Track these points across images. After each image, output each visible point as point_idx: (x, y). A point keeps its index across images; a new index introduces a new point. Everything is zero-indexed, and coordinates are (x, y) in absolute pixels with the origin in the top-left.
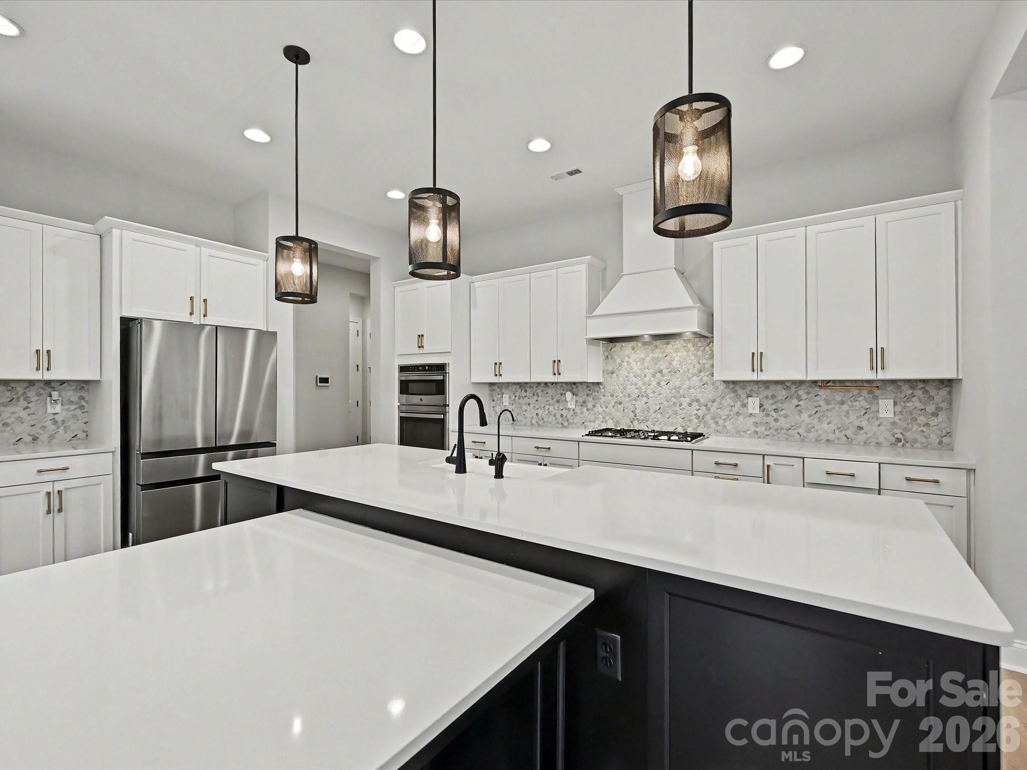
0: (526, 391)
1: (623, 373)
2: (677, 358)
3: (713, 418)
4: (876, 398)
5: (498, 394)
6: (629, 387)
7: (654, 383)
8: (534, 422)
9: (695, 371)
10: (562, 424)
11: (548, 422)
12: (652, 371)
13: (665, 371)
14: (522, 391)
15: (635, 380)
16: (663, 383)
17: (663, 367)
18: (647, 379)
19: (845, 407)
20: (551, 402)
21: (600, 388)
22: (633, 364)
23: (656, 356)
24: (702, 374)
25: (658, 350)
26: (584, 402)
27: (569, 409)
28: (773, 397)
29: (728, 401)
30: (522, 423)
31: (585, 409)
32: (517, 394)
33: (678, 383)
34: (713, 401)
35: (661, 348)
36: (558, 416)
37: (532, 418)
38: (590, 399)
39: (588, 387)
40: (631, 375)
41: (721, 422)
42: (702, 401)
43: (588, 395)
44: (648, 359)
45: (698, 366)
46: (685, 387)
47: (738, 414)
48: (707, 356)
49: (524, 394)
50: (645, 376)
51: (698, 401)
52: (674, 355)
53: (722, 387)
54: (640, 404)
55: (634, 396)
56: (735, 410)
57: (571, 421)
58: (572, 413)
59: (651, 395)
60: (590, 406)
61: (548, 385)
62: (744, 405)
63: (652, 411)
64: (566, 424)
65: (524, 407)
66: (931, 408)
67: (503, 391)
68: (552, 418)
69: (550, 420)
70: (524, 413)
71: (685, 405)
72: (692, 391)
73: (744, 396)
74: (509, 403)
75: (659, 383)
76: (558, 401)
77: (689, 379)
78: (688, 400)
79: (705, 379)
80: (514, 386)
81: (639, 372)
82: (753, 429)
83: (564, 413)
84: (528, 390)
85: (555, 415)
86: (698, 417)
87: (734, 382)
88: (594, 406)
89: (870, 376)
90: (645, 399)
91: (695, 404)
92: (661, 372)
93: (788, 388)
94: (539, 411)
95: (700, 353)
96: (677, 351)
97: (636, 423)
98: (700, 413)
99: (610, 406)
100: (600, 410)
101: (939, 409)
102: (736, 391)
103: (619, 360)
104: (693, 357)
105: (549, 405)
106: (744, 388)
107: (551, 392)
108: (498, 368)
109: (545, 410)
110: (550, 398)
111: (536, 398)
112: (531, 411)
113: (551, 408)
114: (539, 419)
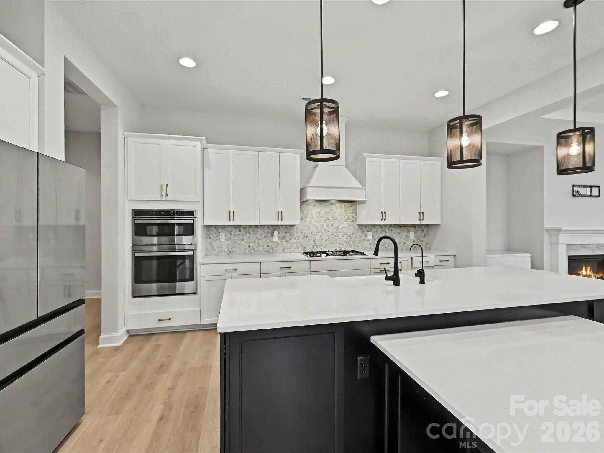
0: (240, 231)
1: (308, 219)
2: (337, 212)
3: (353, 243)
4: (409, 231)
5: (215, 233)
6: (312, 227)
7: (325, 225)
8: (247, 251)
9: (345, 219)
10: (268, 251)
11: (258, 251)
12: (324, 219)
13: (331, 219)
14: (236, 230)
15: (315, 223)
16: (330, 225)
17: (330, 217)
18: (321, 223)
19: (400, 235)
20: (260, 237)
21: (294, 228)
22: (314, 215)
23: (326, 211)
24: (349, 221)
25: (327, 208)
26: (284, 237)
27: (274, 242)
28: (377, 231)
29: (360, 233)
30: (237, 253)
31: (284, 241)
32: (232, 233)
33: (337, 225)
34: (353, 234)
35: (329, 207)
36: (266, 246)
37: (245, 249)
38: (288, 235)
39: (286, 227)
40: (313, 221)
41: (356, 244)
42: (348, 234)
43: (286, 233)
44: (322, 212)
45: (347, 217)
46: (340, 227)
47: (363, 240)
48: (350, 212)
49: (238, 233)
50: (321, 221)
51: (346, 234)
52: (335, 211)
53: (357, 227)
54: (318, 237)
55: (314, 232)
56: (362, 238)
57: (275, 249)
58: (275, 244)
59: (324, 232)
60: (288, 239)
61: (258, 226)
62: (366, 236)
63: (324, 240)
64: (271, 251)
65: (239, 242)
66: (423, 235)
67: (220, 231)
68: (261, 248)
69: (259, 249)
70: (238, 246)
71: (340, 236)
72: (344, 229)
73: (366, 232)
74: (225, 239)
75: (328, 226)
76: (265, 237)
77: (342, 223)
78: (342, 234)
79: (350, 223)
80: (230, 228)
81: (317, 219)
82: (369, 246)
83: (270, 244)
84: (242, 230)
85: (263, 246)
86: (346, 243)
87: (362, 225)
88: (290, 239)
89: (418, 223)
90: (320, 234)
91: (345, 236)
92: (329, 219)
93: (381, 227)
94: (251, 244)
95: (347, 210)
96: (337, 208)
97: (315, 247)
98: (347, 240)
99: (300, 239)
100: (294, 241)
101: (425, 235)
102: (362, 229)
103: (306, 212)
104: (344, 212)
105: (259, 239)
106: (366, 228)
107: (260, 231)
108: (232, 215)
109: (255, 243)
110: (259, 235)
111: (248, 235)
112: (244, 245)
113: (260, 242)
114: (250, 249)
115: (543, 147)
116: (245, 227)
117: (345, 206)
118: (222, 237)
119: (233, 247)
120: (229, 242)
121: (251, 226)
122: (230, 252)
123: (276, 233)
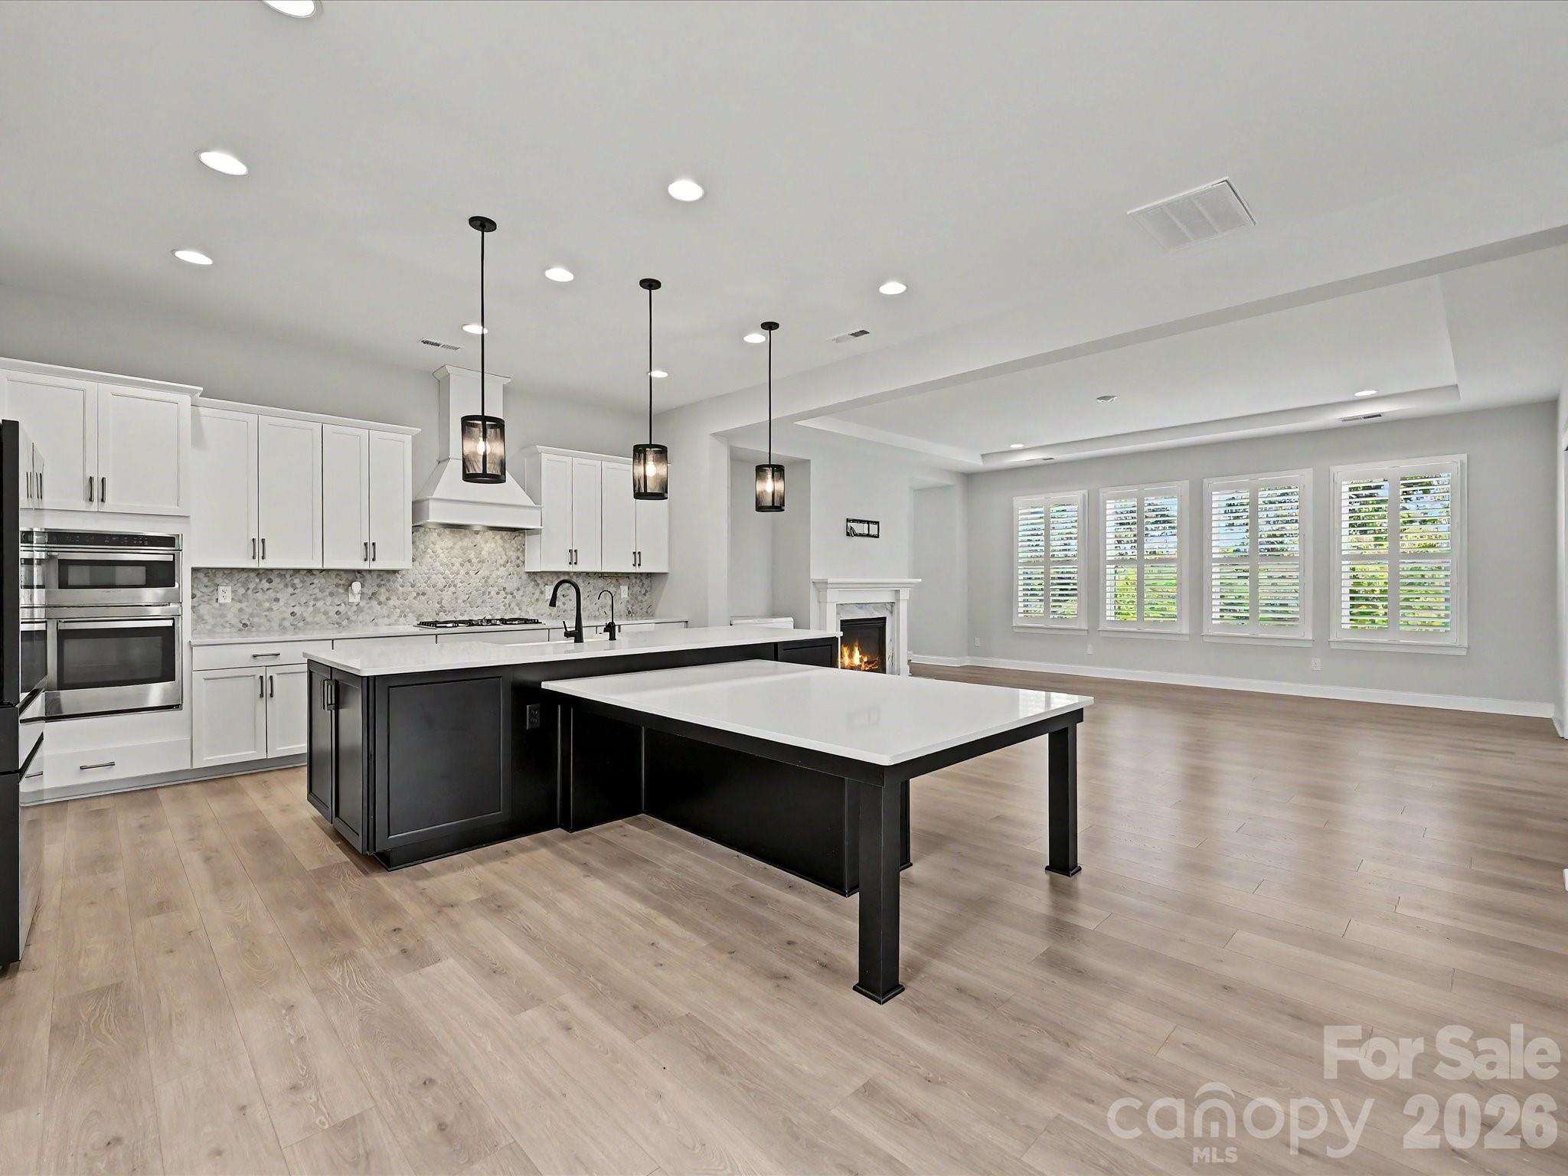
0: (270, 581)
1: (428, 559)
2: (486, 549)
3: (518, 605)
4: (620, 585)
5: (206, 586)
6: (434, 576)
7: (462, 572)
8: (287, 624)
9: (502, 562)
10: (338, 624)
11: (311, 623)
12: (460, 560)
13: (474, 560)
14: (260, 581)
15: (442, 569)
16: (472, 573)
17: (472, 556)
18: (454, 568)
20: (320, 595)
21: (397, 578)
22: (439, 551)
23: (465, 544)
24: (509, 564)
26: (373, 594)
27: (351, 604)
29: (530, 588)
30: (263, 628)
31: (374, 603)
32: (252, 586)
33: (487, 573)
34: (518, 590)
35: (470, 538)
36: (331, 614)
37: (284, 619)
38: (383, 590)
39: (379, 576)
40: (438, 564)
41: (524, 608)
42: (509, 589)
43: (379, 586)
44: (458, 546)
45: (505, 558)
46: (494, 576)
47: (537, 600)
48: (513, 549)
49: (266, 585)
50: (453, 565)
51: (505, 589)
52: (482, 546)
53: (525, 577)
54: (447, 595)
55: (440, 585)
56: (536, 597)
57: (353, 618)
58: (355, 608)
59: (460, 585)
60: (382, 598)
61: (314, 572)
62: (542, 593)
63: (460, 601)
64: (345, 622)
65: (267, 605)
66: (643, 592)
67: (218, 580)
68: (320, 618)
69: (317, 619)
70: (267, 613)
71: (493, 593)
72: (500, 580)
73: (541, 586)
74: (233, 599)
75: (467, 573)
76: (331, 594)
77: (497, 569)
78: (496, 589)
79: (511, 569)
80: (246, 574)
81: (445, 560)
82: (548, 611)
83: (342, 608)
84: (276, 580)
85: (326, 613)
86: (505, 604)
87: (535, 573)
88: (388, 599)
89: (633, 570)
90: (453, 589)
91: (502, 593)
92: (469, 561)
94: (297, 610)
95: (506, 545)
96: (486, 541)
97: (441, 614)
98: (507, 601)
99: (411, 598)
100: (397, 603)
101: (646, 591)
102: (535, 581)
103: (422, 546)
104: (500, 549)
105: (316, 599)
106: (542, 578)
107: (318, 581)
108: (259, 546)
109: (307, 607)
110: (317, 591)
111: (290, 590)
112: (282, 609)
113: (319, 604)
114: (294, 620)
115: (809, 461)
116: (281, 573)
117: (502, 537)
118: (226, 594)
119: (252, 615)
120: (243, 605)
121: (297, 571)
122: (245, 625)
123: (356, 586)
